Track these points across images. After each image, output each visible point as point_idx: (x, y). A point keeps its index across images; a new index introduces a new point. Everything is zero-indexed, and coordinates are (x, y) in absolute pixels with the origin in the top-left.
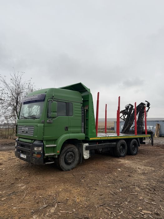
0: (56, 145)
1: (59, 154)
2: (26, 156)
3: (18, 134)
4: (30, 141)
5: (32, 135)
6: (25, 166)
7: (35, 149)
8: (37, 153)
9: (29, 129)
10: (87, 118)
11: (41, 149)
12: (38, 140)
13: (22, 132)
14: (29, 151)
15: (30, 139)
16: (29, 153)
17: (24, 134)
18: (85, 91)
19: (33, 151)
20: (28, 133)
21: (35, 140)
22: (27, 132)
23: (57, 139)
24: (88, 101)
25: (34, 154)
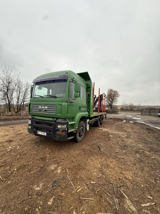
0: (75, 122)
1: (77, 130)
2: (46, 133)
3: (33, 112)
4: (51, 119)
5: (54, 114)
6: (39, 141)
7: (59, 127)
8: (62, 130)
9: (49, 108)
10: (89, 101)
11: (65, 127)
12: (62, 119)
13: (38, 111)
14: (51, 128)
15: (52, 118)
16: (51, 130)
17: (42, 113)
18: (88, 79)
19: (57, 128)
20: (48, 111)
21: (57, 118)
22: (45, 111)
23: (74, 117)
24: (90, 87)
25: (57, 132)
